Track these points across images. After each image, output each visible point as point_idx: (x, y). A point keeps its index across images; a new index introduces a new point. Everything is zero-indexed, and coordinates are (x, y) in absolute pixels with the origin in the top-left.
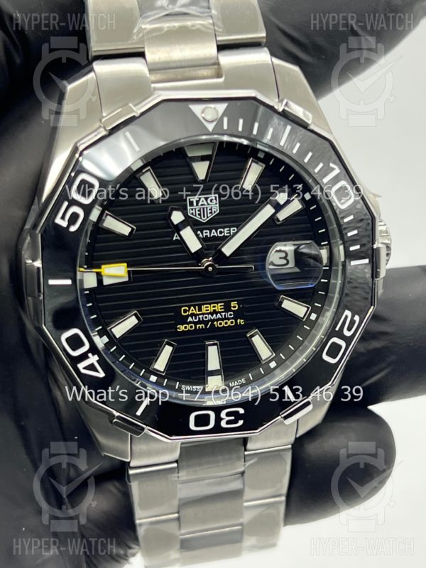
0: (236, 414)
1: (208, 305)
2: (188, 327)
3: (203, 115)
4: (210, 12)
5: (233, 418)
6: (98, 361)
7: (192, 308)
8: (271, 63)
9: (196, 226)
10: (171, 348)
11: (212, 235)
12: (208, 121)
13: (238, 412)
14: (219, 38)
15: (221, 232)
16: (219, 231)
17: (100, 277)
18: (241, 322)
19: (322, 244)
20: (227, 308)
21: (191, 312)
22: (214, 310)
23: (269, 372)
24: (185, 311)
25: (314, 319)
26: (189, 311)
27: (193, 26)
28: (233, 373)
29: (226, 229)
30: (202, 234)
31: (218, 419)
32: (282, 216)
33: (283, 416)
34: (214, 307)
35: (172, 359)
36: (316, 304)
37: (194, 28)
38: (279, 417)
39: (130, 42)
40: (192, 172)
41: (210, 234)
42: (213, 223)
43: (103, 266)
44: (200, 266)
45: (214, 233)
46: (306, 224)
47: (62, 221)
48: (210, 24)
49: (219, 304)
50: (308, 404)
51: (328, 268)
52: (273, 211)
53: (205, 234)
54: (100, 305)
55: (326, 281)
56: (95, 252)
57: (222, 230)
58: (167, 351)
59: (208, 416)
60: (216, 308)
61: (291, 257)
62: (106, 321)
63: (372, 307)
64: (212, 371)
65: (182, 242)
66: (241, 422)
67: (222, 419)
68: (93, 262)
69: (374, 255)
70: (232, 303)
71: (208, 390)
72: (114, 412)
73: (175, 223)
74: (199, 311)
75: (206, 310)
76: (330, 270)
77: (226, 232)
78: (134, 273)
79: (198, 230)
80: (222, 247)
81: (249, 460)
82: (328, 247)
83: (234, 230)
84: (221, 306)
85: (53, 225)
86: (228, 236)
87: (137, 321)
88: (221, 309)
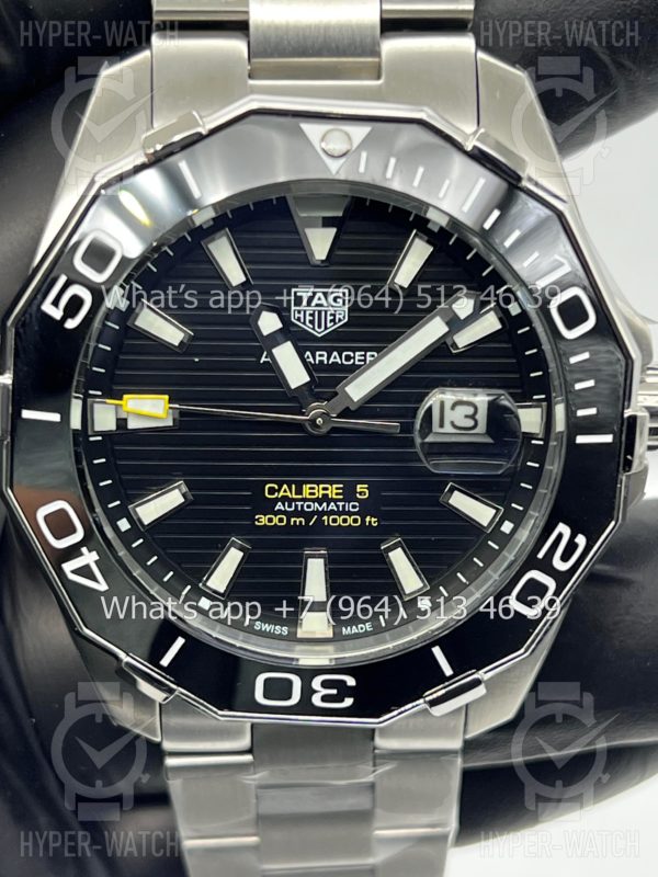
0: (340, 685)
1: (315, 486)
2: (276, 520)
3: (323, 145)
5: (334, 692)
7: (285, 486)
8: (473, 59)
9: (303, 342)
11: (332, 360)
12: (332, 156)
13: (344, 682)
14: (385, 7)
15: (348, 358)
16: (345, 354)
18: (372, 521)
19: (535, 397)
20: (349, 495)
21: (281, 494)
22: (325, 496)
24: (272, 491)
25: (508, 532)
26: (279, 491)
29: (357, 353)
30: (314, 358)
31: (308, 692)
32: (464, 339)
33: (427, 699)
34: (324, 489)
35: (240, 572)
36: (513, 505)
38: (421, 701)
40: (301, 245)
41: (328, 359)
42: (337, 340)
43: (125, 396)
44: (303, 414)
45: (335, 358)
46: (509, 357)
47: (54, 308)
49: (335, 486)
50: (477, 683)
51: (541, 443)
52: (446, 329)
53: (318, 358)
54: (119, 463)
55: (537, 465)
56: (118, 368)
57: (352, 354)
58: (232, 559)
59: (289, 683)
60: (329, 492)
61: (482, 416)
62: (129, 492)
63: (613, 523)
64: (311, 603)
65: (273, 367)
66: (349, 702)
67: (315, 692)
68: (113, 391)
69: (625, 428)
70: (359, 486)
71: (300, 635)
72: (122, 655)
73: (265, 333)
74: (296, 494)
75: (311, 494)
76: (545, 446)
77: (357, 358)
78: (183, 413)
79: (307, 349)
80: (346, 385)
81: (383, 764)
82: (544, 404)
83: (373, 356)
84: (337, 489)
85: (39, 315)
86: (361, 366)
87: (182, 500)
88: (337, 494)
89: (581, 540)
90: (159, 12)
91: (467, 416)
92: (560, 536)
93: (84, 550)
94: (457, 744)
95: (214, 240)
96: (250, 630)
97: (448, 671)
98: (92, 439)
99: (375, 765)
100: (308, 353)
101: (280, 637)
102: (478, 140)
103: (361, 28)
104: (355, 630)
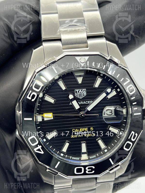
0: (91, 168)
2: (75, 136)
3: (80, 61)
4: (85, 25)
5: (90, 170)
6: (41, 148)
7: (76, 129)
8: (106, 42)
9: (78, 100)
10: (69, 144)
11: (84, 103)
12: (82, 63)
13: (92, 168)
14: (87, 34)
15: (87, 102)
17: (43, 118)
18: (94, 135)
19: (124, 107)
20: (89, 130)
23: (105, 153)
25: (121, 134)
26: (75, 130)
27: (79, 30)
28: (92, 153)
29: (89, 101)
30: (80, 103)
31: (85, 170)
32: (109, 97)
33: (109, 169)
34: (84, 129)
35: (69, 147)
36: (122, 129)
38: (108, 170)
39: (56, 35)
40: (76, 81)
41: (83, 103)
42: (84, 99)
43: (44, 114)
44: (79, 114)
46: (118, 100)
47: (29, 97)
48: (85, 29)
49: (86, 128)
50: (118, 165)
51: (126, 116)
52: (106, 95)
53: (81, 103)
54: (43, 127)
55: (125, 121)
57: (87, 101)
58: (67, 145)
59: (81, 169)
60: (85, 130)
61: (113, 112)
62: (45, 133)
63: (142, 130)
64: (83, 153)
65: (72, 105)
66: (93, 172)
67: (86, 170)
68: (41, 112)
69: (143, 111)
70: (91, 128)
71: (81, 159)
72: (47, 166)
73: (70, 99)
74: (79, 130)
75: (82, 130)
76: (127, 116)
77: (89, 102)
78: (55, 116)
79: (79, 101)
80: (87, 108)
81: (98, 185)
82: (126, 108)
83: (92, 102)
84: (87, 129)
85: (26, 99)
86: (89, 104)
87: (56, 134)
88: (87, 130)
89: (136, 134)
90: (43, 38)
92: (132, 134)
93: (38, 145)
94: (113, 179)
95: (59, 81)
96: (72, 159)
97: (113, 163)
98: (37, 123)
99: (96, 185)
101: (78, 160)
102: (110, 57)
103: (83, 38)
104: (92, 157)
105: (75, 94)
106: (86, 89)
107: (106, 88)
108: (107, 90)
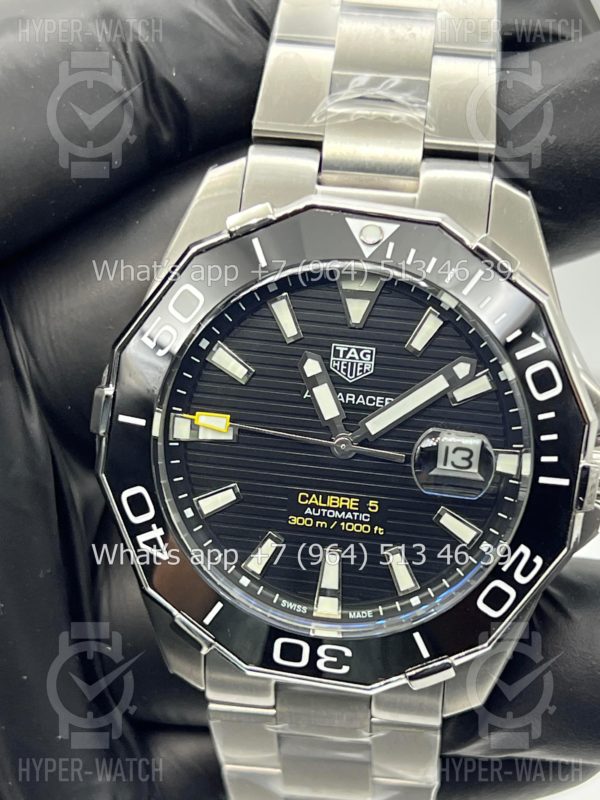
0: (339, 654)
1: (337, 498)
3: (362, 238)
4: (425, 104)
5: (335, 659)
6: (162, 537)
7: (314, 496)
8: (490, 183)
9: (338, 385)
12: (367, 245)
13: (343, 653)
14: (427, 140)
15: (371, 401)
16: (369, 397)
17: (194, 427)
20: (363, 507)
21: (311, 501)
23: (408, 610)
24: (303, 498)
26: (309, 499)
27: (396, 118)
28: (359, 600)
29: (378, 398)
30: (345, 399)
31: (314, 657)
32: (461, 394)
33: (408, 674)
34: (344, 501)
36: (491, 529)
37: (397, 122)
38: (402, 676)
39: (306, 126)
40: (345, 312)
41: (356, 400)
42: (361, 386)
43: (197, 413)
44: (332, 440)
45: (361, 400)
46: (496, 413)
47: (149, 340)
48: (422, 119)
49: (353, 500)
50: (448, 666)
51: (516, 482)
52: (447, 385)
53: (348, 399)
54: (190, 464)
55: (511, 500)
56: (196, 392)
57: (374, 398)
58: (269, 548)
59: (300, 648)
60: (347, 504)
61: (475, 459)
62: (196, 488)
63: (565, 551)
64: (325, 590)
65: (312, 402)
66: (345, 669)
67: (319, 658)
68: (191, 406)
71: (315, 614)
72: (175, 612)
73: (308, 375)
74: (323, 502)
75: (334, 504)
77: (378, 401)
78: (241, 431)
79: (340, 391)
80: (367, 421)
81: (378, 731)
83: (390, 401)
84: (354, 502)
86: (379, 408)
87: (234, 498)
88: (353, 506)
89: (538, 561)
90: (257, 131)
91: (463, 459)
92: (521, 555)
93: (154, 526)
94: (436, 722)
95: (276, 300)
96: (278, 606)
97: (426, 654)
98: (171, 444)
99: (371, 731)
100: (340, 394)
101: (300, 615)
102: (481, 241)
104: (359, 616)
105: (329, 360)
106: (374, 349)
107: (452, 359)
108: (455, 368)
